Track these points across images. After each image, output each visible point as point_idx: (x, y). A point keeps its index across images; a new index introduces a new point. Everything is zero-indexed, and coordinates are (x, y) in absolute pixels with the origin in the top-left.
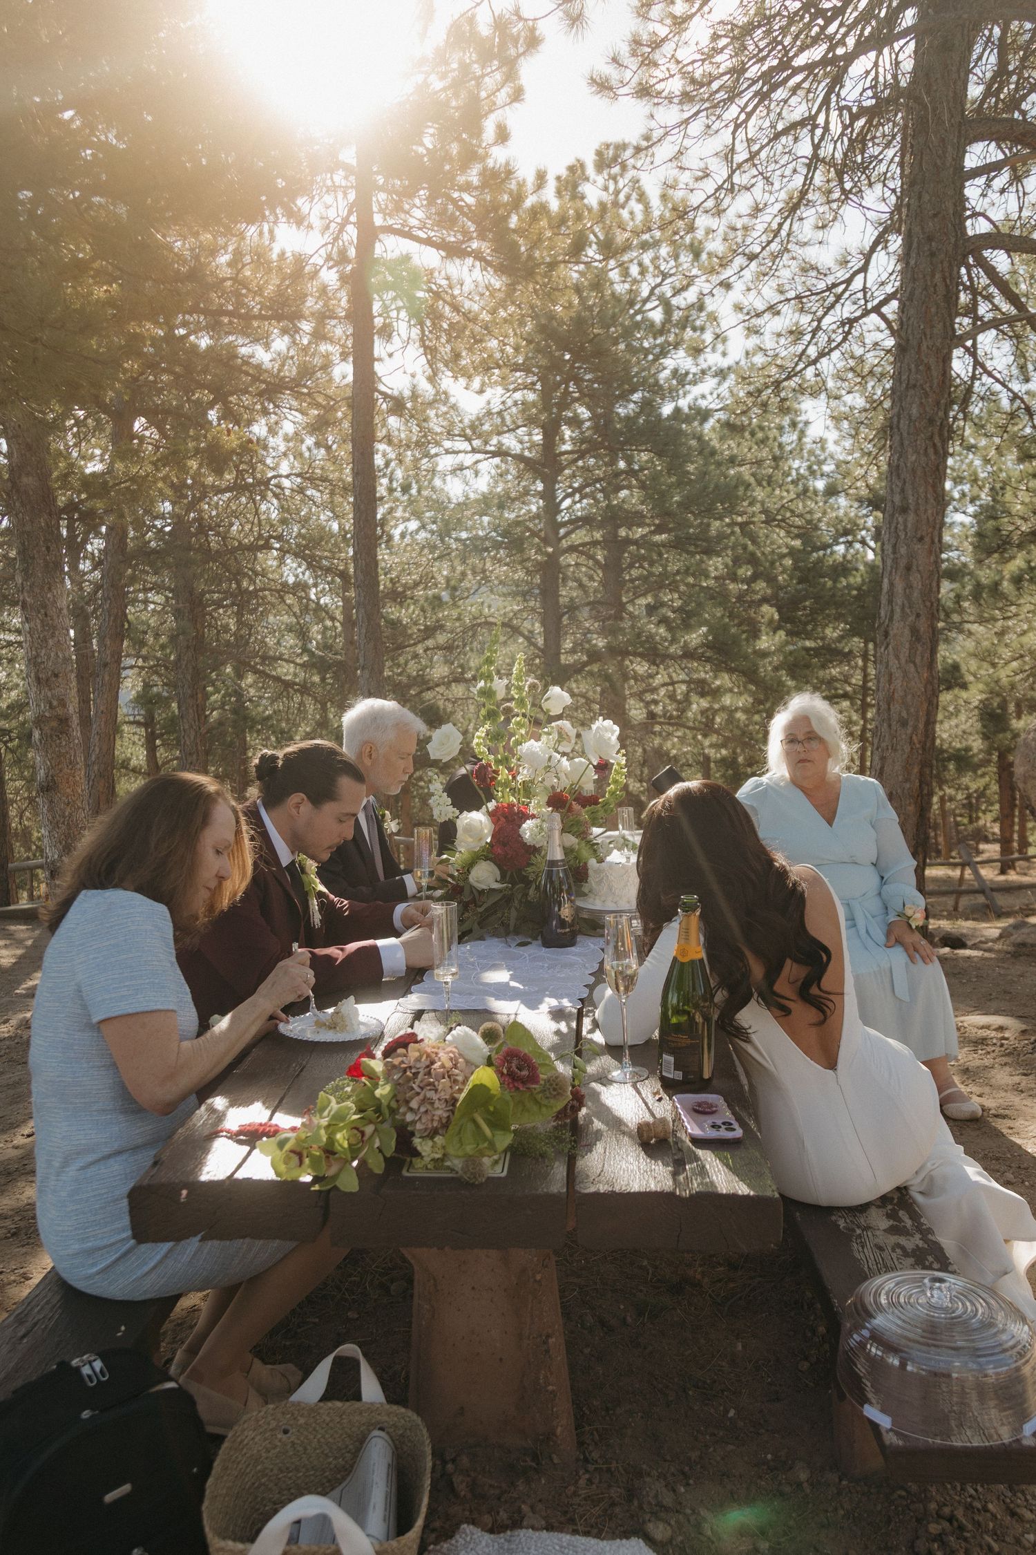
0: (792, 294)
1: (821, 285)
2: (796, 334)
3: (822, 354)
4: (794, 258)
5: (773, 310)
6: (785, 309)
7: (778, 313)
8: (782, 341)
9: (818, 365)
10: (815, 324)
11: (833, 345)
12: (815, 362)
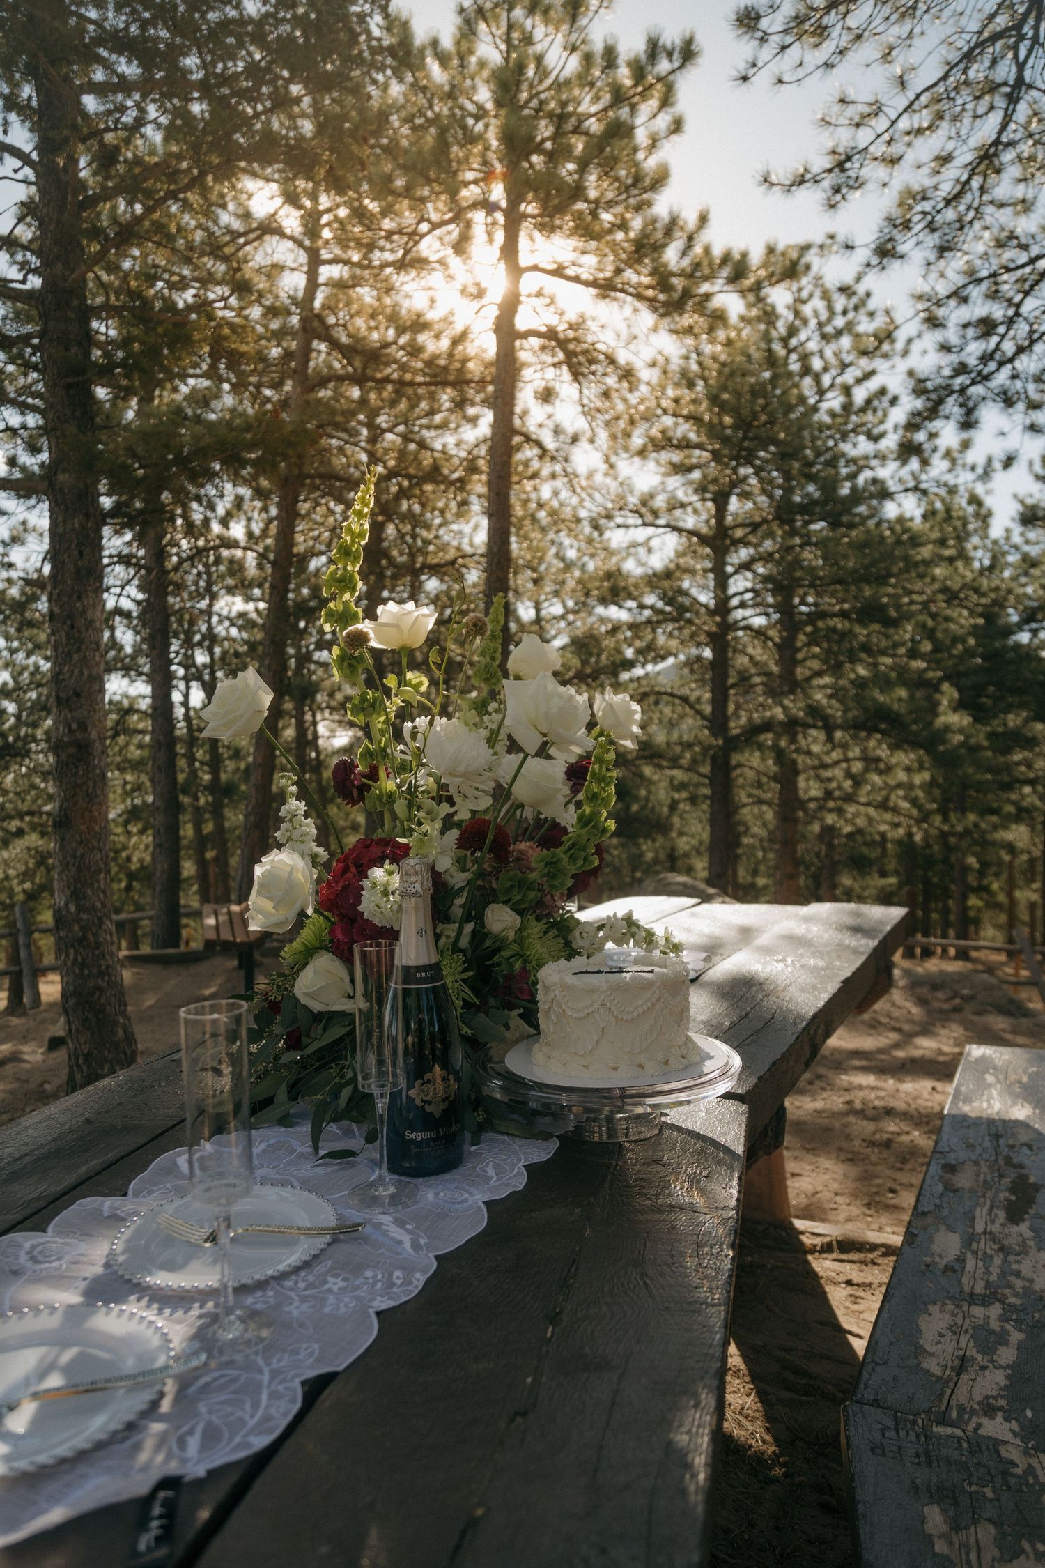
0: (984, 273)
1: (1023, 258)
2: (986, 326)
3: (1020, 350)
4: (987, 228)
5: (960, 296)
6: (976, 292)
7: (965, 300)
8: (971, 332)
9: (1017, 364)
10: (1011, 312)
11: (1035, 336)
12: (1011, 360)
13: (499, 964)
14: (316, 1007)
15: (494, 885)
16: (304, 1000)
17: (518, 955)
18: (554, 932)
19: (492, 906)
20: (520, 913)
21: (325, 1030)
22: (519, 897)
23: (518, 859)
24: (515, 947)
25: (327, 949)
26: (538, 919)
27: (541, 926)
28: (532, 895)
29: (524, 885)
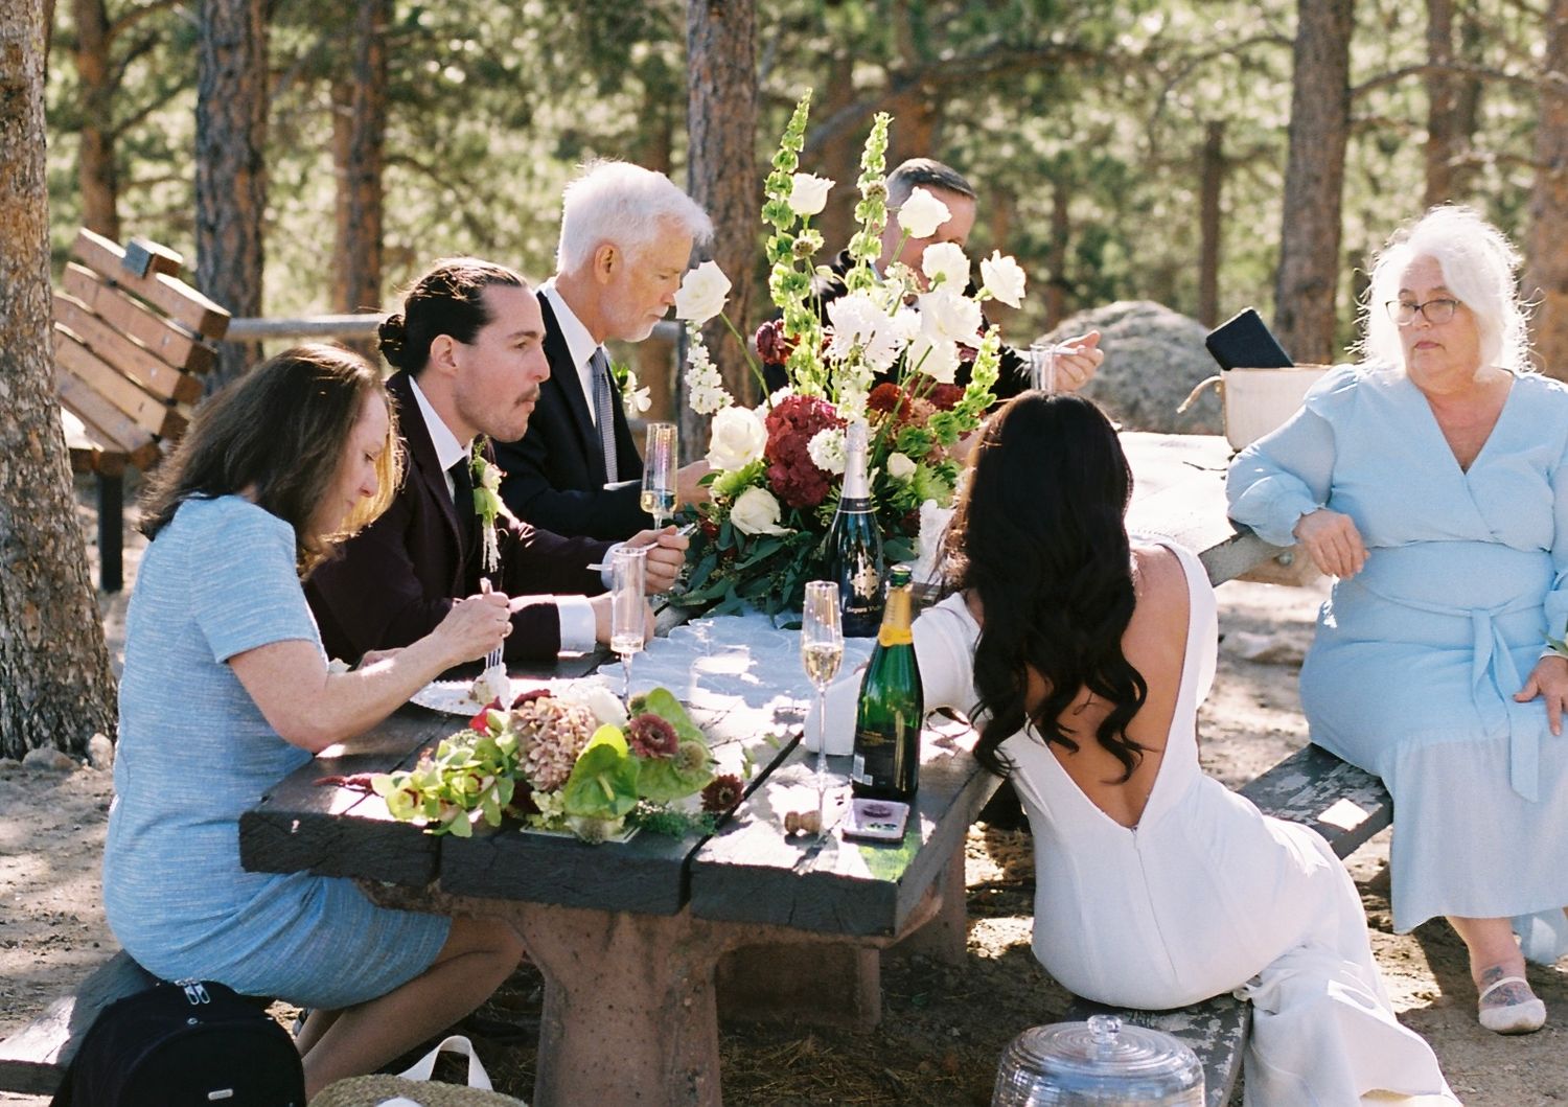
13: (896, 502)
14: (748, 529)
15: (894, 437)
16: (740, 525)
17: (913, 495)
18: (941, 476)
19: (893, 454)
20: (915, 460)
21: (758, 548)
22: (915, 448)
23: (914, 416)
24: (910, 488)
25: (761, 485)
26: (928, 466)
27: (931, 472)
28: (927, 447)
29: (920, 439)
